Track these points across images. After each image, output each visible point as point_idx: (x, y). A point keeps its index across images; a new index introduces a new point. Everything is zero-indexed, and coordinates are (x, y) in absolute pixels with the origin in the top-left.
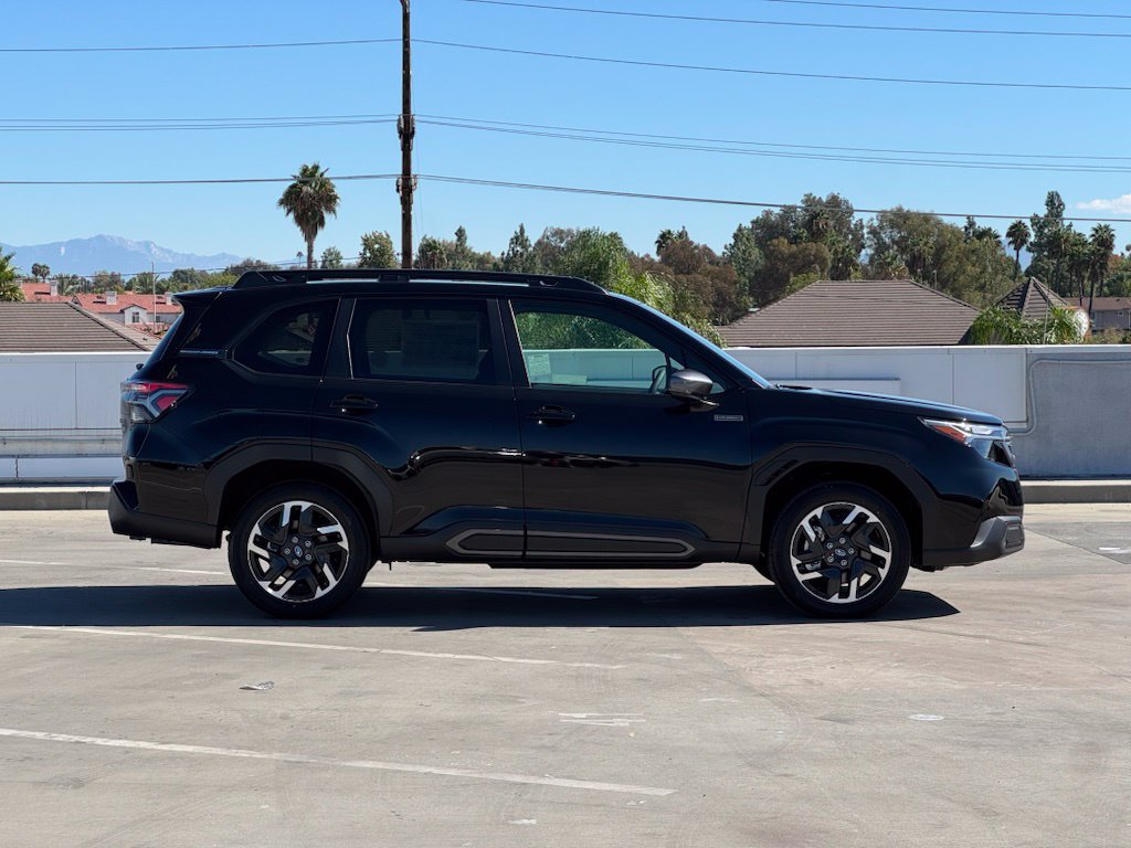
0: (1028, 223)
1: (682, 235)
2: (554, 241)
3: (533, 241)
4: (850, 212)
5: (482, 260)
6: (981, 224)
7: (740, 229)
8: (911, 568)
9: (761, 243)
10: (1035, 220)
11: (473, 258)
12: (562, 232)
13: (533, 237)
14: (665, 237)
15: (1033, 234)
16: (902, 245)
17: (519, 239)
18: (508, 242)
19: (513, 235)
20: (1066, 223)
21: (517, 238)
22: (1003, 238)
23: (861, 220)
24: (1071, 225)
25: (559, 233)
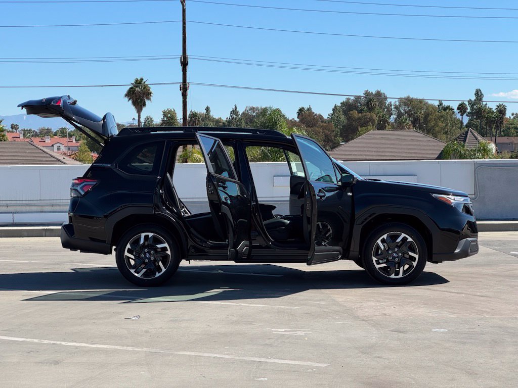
0: (467, 103)
1: (309, 109)
2: (250, 113)
3: (241, 112)
4: (386, 98)
5: (218, 121)
6: (445, 104)
7: (335, 107)
8: (427, 262)
9: (345, 113)
10: (470, 102)
11: (213, 120)
12: (254, 108)
13: (241, 111)
14: (301, 111)
15: (469, 108)
16: (409, 114)
17: (235, 111)
18: (230, 113)
19: (231, 110)
20: (484, 103)
21: (233, 111)
22: (455, 110)
23: (391, 102)
24: (486, 104)
25: (253, 109)
